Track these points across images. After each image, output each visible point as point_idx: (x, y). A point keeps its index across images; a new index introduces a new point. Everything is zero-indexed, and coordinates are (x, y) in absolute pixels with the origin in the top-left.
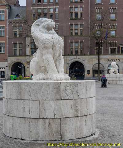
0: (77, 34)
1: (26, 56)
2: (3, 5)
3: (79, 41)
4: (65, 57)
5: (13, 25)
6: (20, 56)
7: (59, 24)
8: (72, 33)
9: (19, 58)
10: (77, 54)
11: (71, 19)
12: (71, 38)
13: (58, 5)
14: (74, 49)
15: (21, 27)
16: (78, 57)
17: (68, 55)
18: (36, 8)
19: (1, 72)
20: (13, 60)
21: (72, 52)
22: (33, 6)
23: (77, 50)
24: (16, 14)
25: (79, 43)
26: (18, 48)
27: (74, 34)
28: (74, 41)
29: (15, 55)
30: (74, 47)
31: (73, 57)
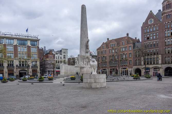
0: (169, 52)
1: (141, 65)
2: (131, 43)
3: (170, 56)
4: (162, 65)
5: (135, 52)
6: (139, 65)
7: (158, 49)
8: (166, 53)
9: (138, 66)
10: (169, 63)
11: (165, 46)
12: (165, 55)
13: (158, 39)
14: (167, 61)
15: (139, 52)
16: (169, 65)
17: (164, 64)
18: (147, 42)
19: (130, 73)
20: (135, 67)
21: (166, 62)
22: (145, 41)
23: (169, 61)
24: (137, 46)
25: (170, 58)
26: (138, 62)
27: (167, 53)
28: (167, 57)
29: (136, 65)
30: (167, 60)
31: (166, 65)
